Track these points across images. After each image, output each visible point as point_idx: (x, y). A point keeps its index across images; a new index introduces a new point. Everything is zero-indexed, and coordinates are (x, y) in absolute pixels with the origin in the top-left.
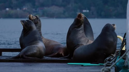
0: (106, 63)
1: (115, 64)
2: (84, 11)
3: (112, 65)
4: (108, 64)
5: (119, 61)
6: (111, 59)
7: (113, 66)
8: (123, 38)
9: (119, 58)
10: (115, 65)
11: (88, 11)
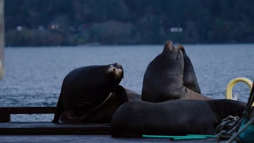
0: (220, 134)
1: (238, 136)
2: (173, 30)
3: (232, 138)
4: (223, 136)
5: (245, 129)
6: (229, 126)
7: (234, 139)
8: (252, 83)
9: (246, 123)
10: (238, 138)
11: (181, 30)
